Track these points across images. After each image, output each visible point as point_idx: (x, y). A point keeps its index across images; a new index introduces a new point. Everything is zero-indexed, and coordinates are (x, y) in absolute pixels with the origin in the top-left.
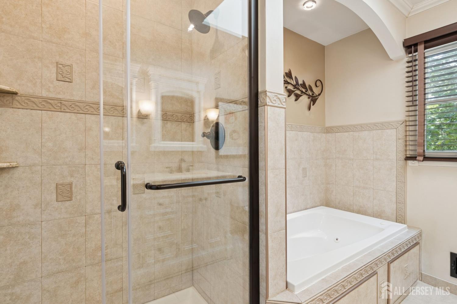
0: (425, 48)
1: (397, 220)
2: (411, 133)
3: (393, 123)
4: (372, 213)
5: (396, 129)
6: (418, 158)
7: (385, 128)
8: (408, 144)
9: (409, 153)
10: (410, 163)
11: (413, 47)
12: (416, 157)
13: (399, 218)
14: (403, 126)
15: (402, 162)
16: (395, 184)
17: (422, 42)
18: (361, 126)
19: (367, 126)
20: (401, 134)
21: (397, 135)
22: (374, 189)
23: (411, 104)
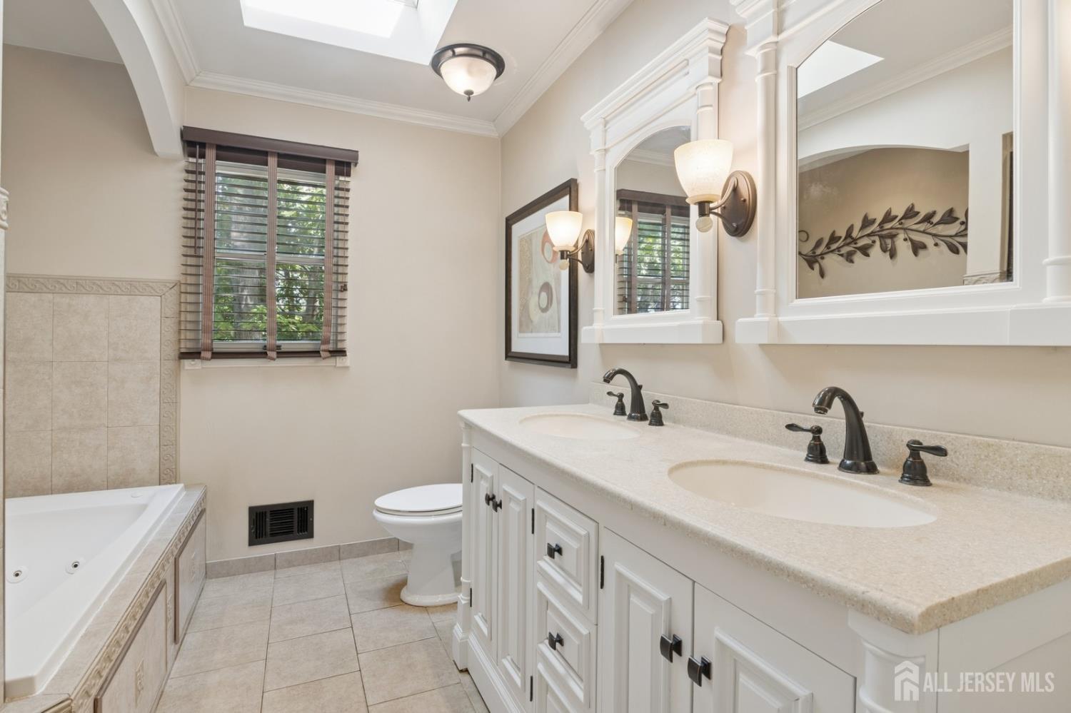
0: (218, 158)
1: (162, 480)
2: (190, 308)
3: (154, 284)
4: (103, 481)
5: (161, 296)
6: (203, 354)
7: (137, 293)
8: (183, 328)
9: (186, 346)
10: (188, 364)
11: (198, 147)
12: (200, 353)
13: (165, 476)
14: (175, 292)
15: (170, 365)
16: (156, 408)
17: (213, 145)
18: (77, 283)
19: (94, 284)
20: (171, 310)
21: (163, 310)
22: (110, 426)
23: (191, 252)
